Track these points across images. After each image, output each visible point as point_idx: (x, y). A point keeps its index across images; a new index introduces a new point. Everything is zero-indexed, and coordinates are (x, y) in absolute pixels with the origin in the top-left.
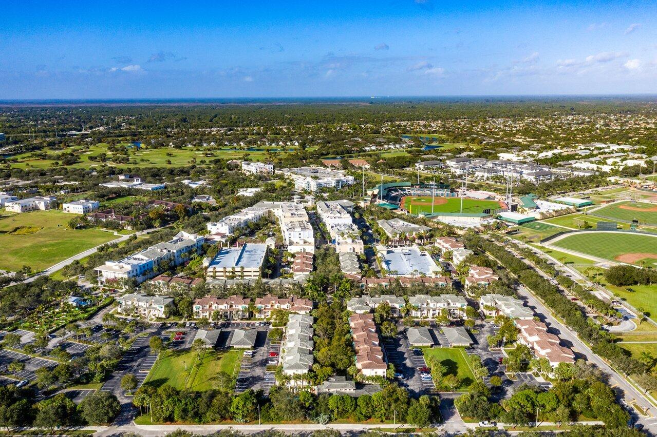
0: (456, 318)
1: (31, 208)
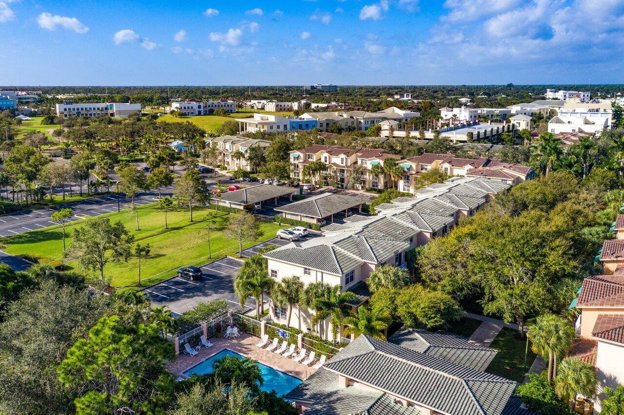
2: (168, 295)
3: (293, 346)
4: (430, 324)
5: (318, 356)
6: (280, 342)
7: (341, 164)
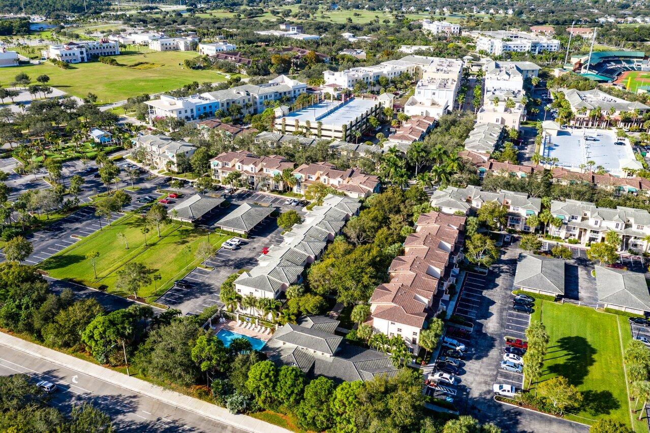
0: (636, 254)
1: (172, 48)
2: (176, 299)
3: (254, 325)
4: (314, 313)
5: (266, 328)
6: (248, 323)
7: (251, 172)
